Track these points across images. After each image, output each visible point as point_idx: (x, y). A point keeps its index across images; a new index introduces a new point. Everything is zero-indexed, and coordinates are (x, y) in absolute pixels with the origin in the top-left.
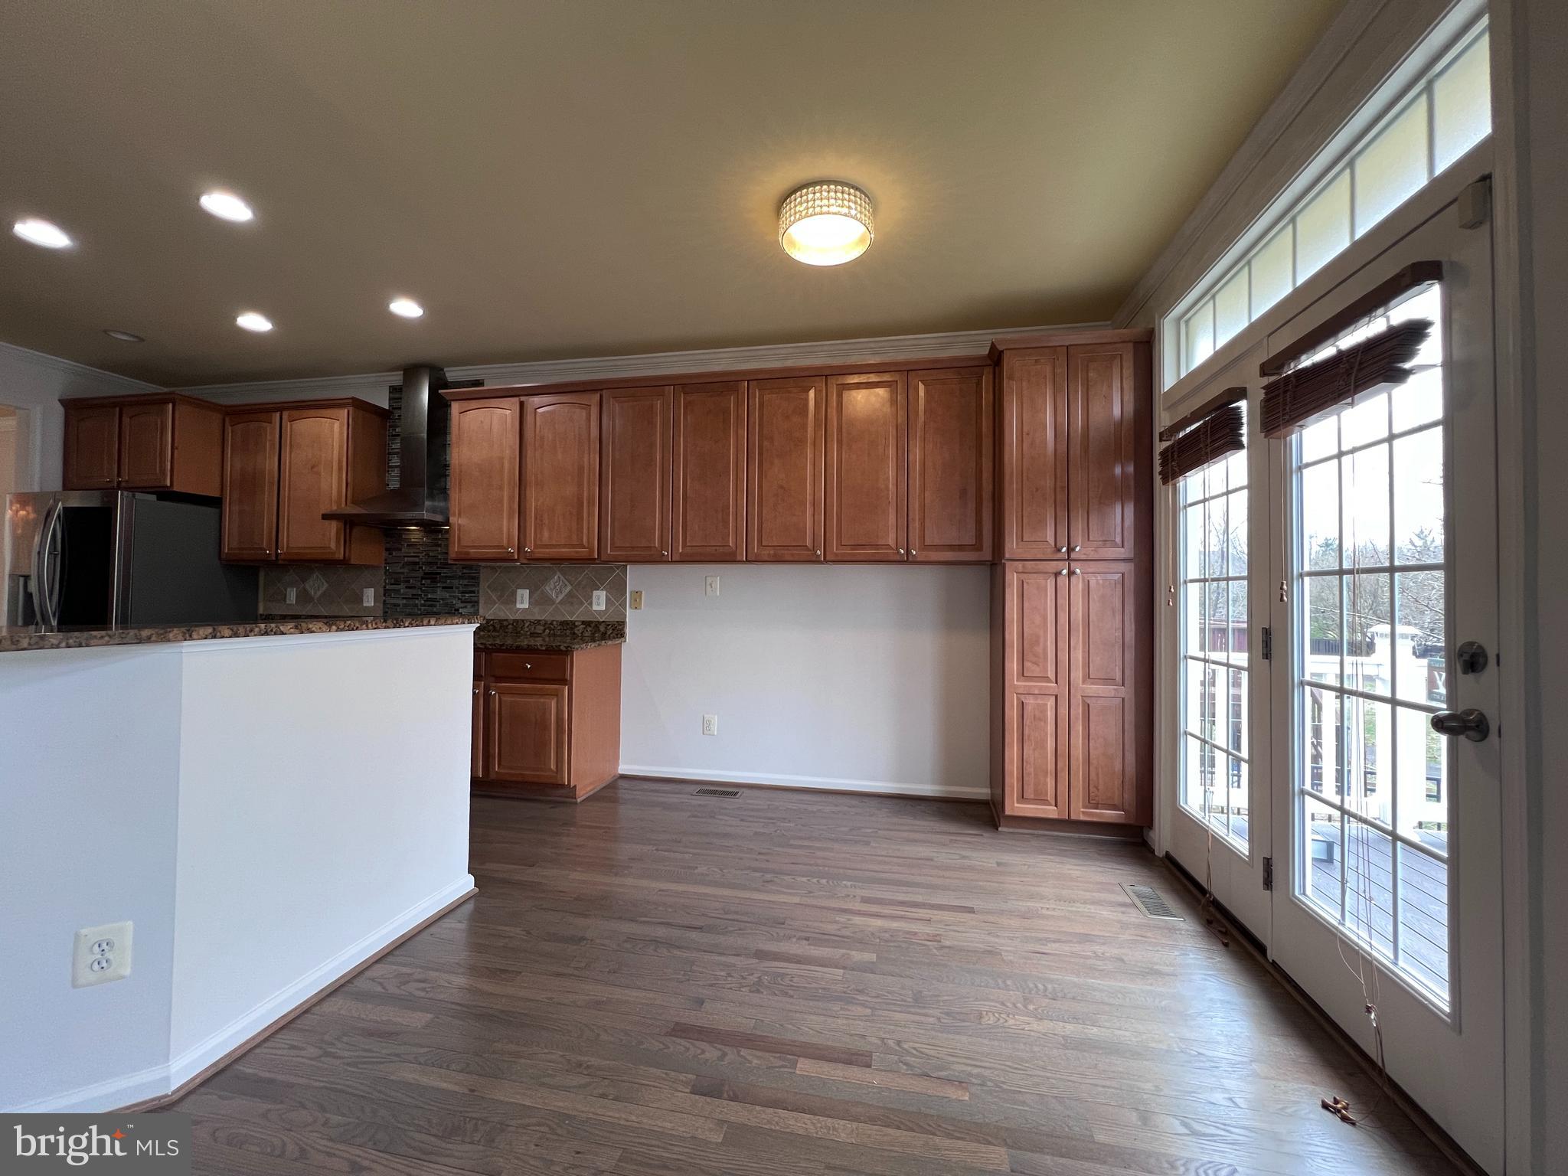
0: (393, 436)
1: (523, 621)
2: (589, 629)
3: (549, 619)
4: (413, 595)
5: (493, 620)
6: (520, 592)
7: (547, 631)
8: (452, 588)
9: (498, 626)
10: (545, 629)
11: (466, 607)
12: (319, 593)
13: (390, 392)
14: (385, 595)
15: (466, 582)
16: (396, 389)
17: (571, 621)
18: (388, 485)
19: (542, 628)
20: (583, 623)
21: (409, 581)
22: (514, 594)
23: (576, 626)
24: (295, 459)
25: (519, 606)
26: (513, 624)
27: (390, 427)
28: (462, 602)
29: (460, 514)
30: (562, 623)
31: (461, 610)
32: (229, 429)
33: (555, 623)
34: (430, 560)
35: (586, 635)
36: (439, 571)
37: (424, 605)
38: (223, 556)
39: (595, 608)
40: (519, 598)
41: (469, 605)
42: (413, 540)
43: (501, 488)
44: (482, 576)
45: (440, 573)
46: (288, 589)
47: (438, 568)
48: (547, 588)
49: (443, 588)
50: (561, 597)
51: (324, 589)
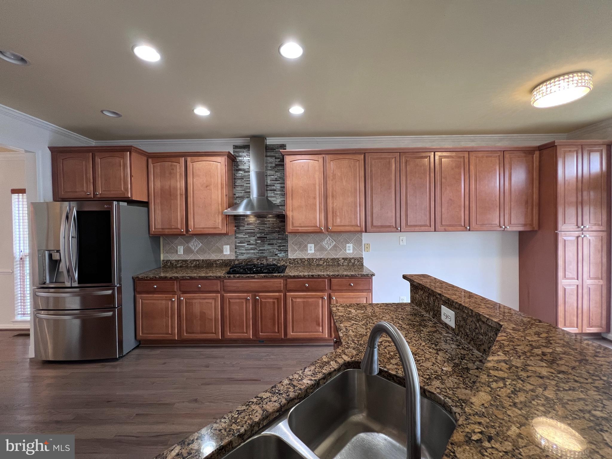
0: (236, 170)
1: (313, 259)
2: (346, 261)
3: (326, 257)
4: (251, 248)
5: (297, 259)
6: (309, 245)
7: (325, 263)
8: (273, 244)
9: (300, 262)
10: (324, 262)
11: (281, 253)
12: (197, 249)
13: (234, 148)
14: (236, 248)
15: (280, 241)
16: (237, 147)
17: (337, 258)
18: (235, 194)
19: (323, 262)
20: (343, 259)
21: (249, 242)
22: (306, 246)
23: (340, 261)
24: (195, 182)
25: (309, 252)
26: (307, 261)
27: (234, 165)
28: (279, 251)
29: (292, 211)
30: (333, 259)
31: (278, 255)
32: (151, 166)
33: (329, 259)
34: (260, 231)
35: (345, 264)
36: (266, 236)
37: (258, 253)
38: (152, 232)
39: (348, 252)
40: (309, 248)
41: (283, 252)
42: (250, 222)
43: (315, 198)
44: (289, 239)
45: (266, 237)
46: (179, 247)
47: (265, 235)
48: (323, 243)
49: (268, 244)
50: (330, 247)
51: (200, 246)
